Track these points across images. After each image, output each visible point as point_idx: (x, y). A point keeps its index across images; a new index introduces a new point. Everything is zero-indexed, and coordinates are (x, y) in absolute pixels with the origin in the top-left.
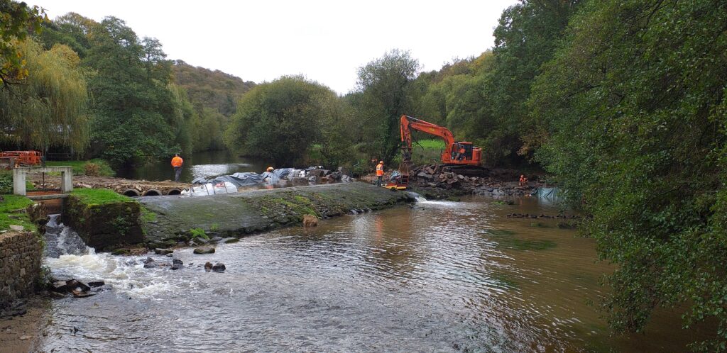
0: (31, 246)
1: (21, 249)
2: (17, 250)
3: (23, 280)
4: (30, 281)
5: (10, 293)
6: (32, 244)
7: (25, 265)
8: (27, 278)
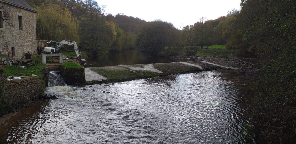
0: (37, 82)
1: (32, 83)
2: (30, 83)
3: (33, 94)
4: (36, 94)
5: (27, 98)
6: (37, 81)
7: (34, 89)
8: (35, 93)
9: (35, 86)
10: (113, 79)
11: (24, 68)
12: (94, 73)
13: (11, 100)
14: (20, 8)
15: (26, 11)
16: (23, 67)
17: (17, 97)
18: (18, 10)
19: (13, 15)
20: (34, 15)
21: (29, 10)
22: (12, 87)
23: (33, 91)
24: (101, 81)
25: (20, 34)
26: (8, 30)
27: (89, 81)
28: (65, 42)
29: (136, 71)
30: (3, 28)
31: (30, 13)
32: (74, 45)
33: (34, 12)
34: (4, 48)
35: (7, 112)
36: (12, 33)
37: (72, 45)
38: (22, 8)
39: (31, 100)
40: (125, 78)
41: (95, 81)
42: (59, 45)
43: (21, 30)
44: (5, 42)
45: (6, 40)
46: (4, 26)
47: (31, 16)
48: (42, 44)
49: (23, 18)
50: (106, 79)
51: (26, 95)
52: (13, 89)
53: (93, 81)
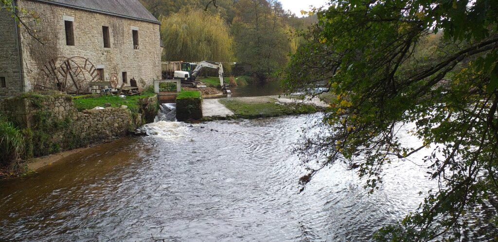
1: (114, 115)
2: (112, 115)
3: (116, 128)
4: (122, 129)
5: (108, 133)
6: (122, 113)
7: (117, 122)
8: (119, 128)
9: (119, 119)
10: (241, 114)
11: (123, 98)
12: (222, 105)
13: (83, 133)
14: (135, 20)
15: (145, 23)
16: (123, 96)
17: (92, 130)
18: (132, 22)
19: (124, 29)
20: (157, 27)
21: (147, 22)
22: (85, 119)
23: (116, 125)
24: (225, 116)
25: (135, 55)
26: (117, 49)
27: (208, 117)
28: (205, 64)
29: (285, 103)
30: (110, 47)
31: (151, 26)
32: (219, 68)
33: (156, 24)
34: (112, 73)
35: (78, 146)
36: (122, 53)
37: (216, 68)
38: (137, 20)
39: (113, 135)
40: (261, 113)
41: (216, 116)
42: (197, 68)
43: (137, 49)
44: (113, 65)
45: (114, 62)
46: (112, 45)
47: (152, 29)
48: (173, 66)
49: (139, 32)
50: (233, 114)
51: (104, 129)
52: (86, 121)
53: (213, 116)
